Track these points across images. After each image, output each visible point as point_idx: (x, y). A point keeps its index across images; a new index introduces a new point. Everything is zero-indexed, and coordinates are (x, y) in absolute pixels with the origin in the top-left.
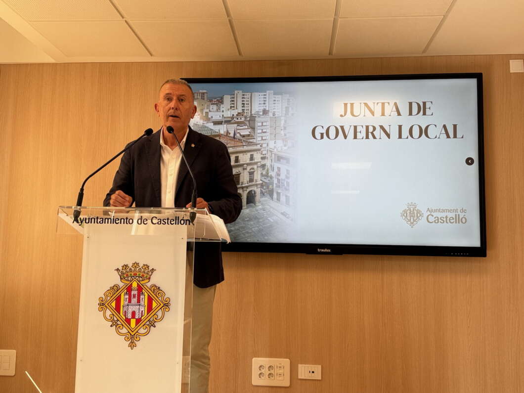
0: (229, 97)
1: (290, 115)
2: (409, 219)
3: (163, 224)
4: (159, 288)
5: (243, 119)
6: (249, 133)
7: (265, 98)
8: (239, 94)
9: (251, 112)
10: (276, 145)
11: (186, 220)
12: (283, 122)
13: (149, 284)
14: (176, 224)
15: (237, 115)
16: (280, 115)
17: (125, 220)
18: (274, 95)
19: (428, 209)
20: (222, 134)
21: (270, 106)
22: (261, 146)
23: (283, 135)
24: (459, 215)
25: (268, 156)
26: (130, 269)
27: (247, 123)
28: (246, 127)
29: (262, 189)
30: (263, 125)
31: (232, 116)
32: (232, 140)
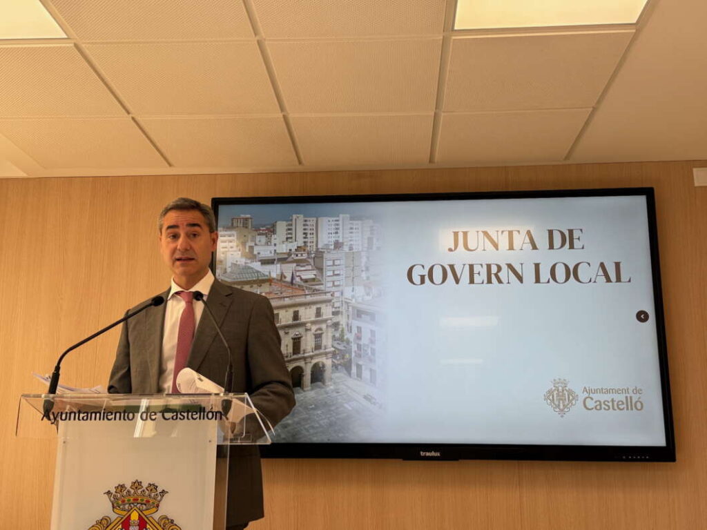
0: (285, 223)
1: (374, 248)
2: (557, 403)
3: (180, 419)
4: (172, 521)
5: (305, 256)
6: (314, 277)
7: (338, 225)
8: (299, 219)
9: (317, 246)
10: (354, 293)
11: (216, 413)
12: (364, 260)
13: (157, 516)
14: (200, 418)
15: (296, 250)
16: (360, 250)
17: (122, 415)
18: (351, 220)
19: (585, 388)
20: (274, 279)
21: (345, 236)
22: (331, 295)
23: (365, 278)
24: (631, 398)
25: (343, 309)
26: (129, 491)
27: (311, 261)
28: (310, 267)
29: (334, 360)
30: (336, 264)
31: (288, 251)
32: (289, 287)
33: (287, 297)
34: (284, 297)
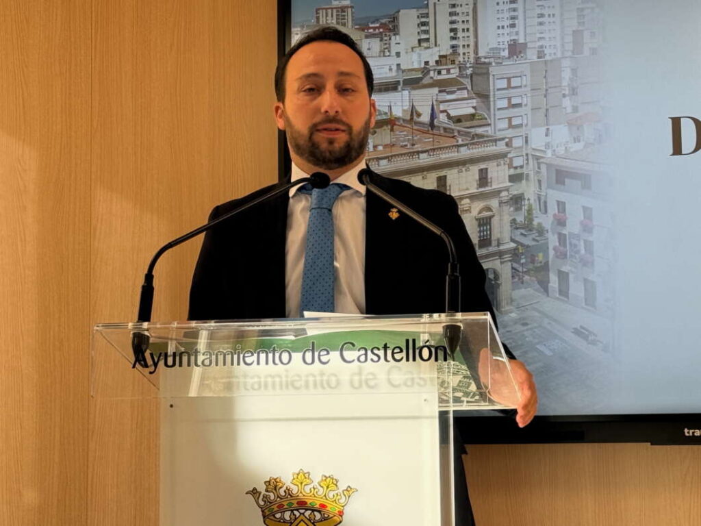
0: (414, 13)
1: (586, 52)
5: (455, 73)
6: (473, 111)
7: (514, 10)
8: (441, 3)
9: (476, 52)
10: (548, 139)
12: (566, 74)
15: (437, 62)
16: (559, 55)
20: (398, 119)
21: (528, 30)
22: (507, 145)
23: (569, 110)
25: (530, 170)
26: (288, 489)
27: (467, 82)
28: (465, 94)
29: (515, 265)
30: (513, 85)
31: (423, 65)
32: (427, 133)
33: (423, 152)
34: (418, 152)
